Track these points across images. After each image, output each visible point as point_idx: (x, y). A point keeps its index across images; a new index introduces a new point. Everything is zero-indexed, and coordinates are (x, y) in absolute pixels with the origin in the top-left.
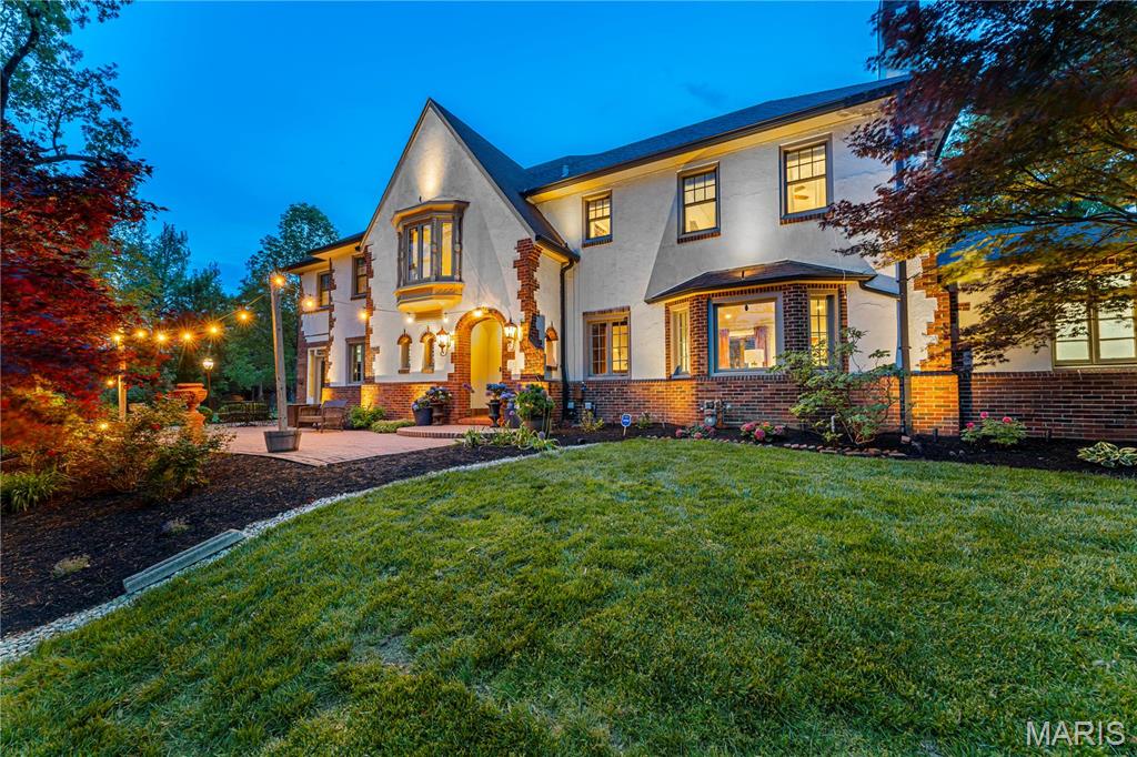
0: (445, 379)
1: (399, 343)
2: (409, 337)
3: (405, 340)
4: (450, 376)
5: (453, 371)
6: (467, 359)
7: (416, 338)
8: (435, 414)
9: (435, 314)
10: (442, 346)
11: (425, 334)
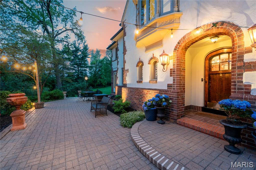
0: (166, 88)
1: (137, 66)
2: (142, 62)
3: (140, 64)
4: (169, 86)
5: (171, 82)
6: (182, 73)
7: (146, 62)
8: (159, 115)
9: (159, 44)
10: (164, 65)
11: (152, 59)
